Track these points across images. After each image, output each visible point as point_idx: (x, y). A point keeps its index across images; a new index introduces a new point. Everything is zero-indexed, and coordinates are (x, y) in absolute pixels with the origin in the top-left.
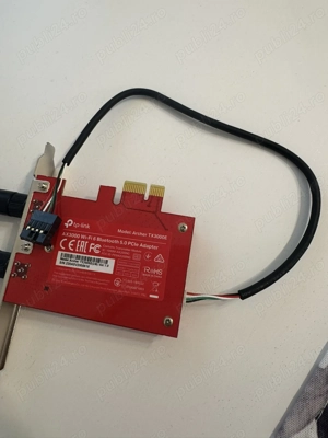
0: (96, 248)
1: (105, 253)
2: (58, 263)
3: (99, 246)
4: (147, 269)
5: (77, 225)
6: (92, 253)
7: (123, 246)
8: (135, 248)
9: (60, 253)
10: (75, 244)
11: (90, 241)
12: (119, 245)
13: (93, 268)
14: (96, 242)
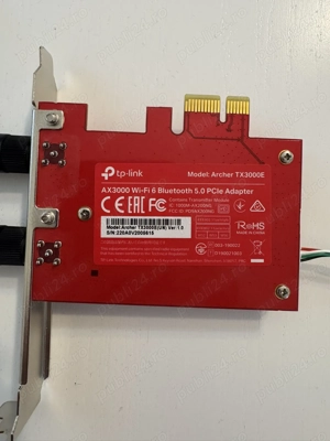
0: (159, 204)
1: (175, 209)
2: (104, 234)
3: (163, 201)
4: (242, 225)
5: (122, 174)
6: (155, 212)
7: (200, 196)
8: (219, 196)
9: (103, 219)
10: (125, 202)
11: (148, 196)
12: (193, 195)
13: (159, 234)
14: (158, 196)
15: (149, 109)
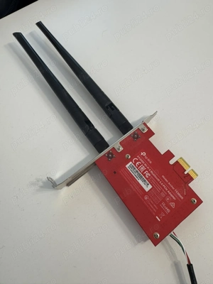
1: (150, 180)
2: (127, 166)
3: (149, 175)
5: (146, 158)
6: (144, 175)
7: (160, 184)
8: (165, 190)
9: (131, 163)
10: (140, 165)
11: (147, 170)
12: (158, 183)
13: (140, 181)
14: (149, 172)
15: (169, 151)
